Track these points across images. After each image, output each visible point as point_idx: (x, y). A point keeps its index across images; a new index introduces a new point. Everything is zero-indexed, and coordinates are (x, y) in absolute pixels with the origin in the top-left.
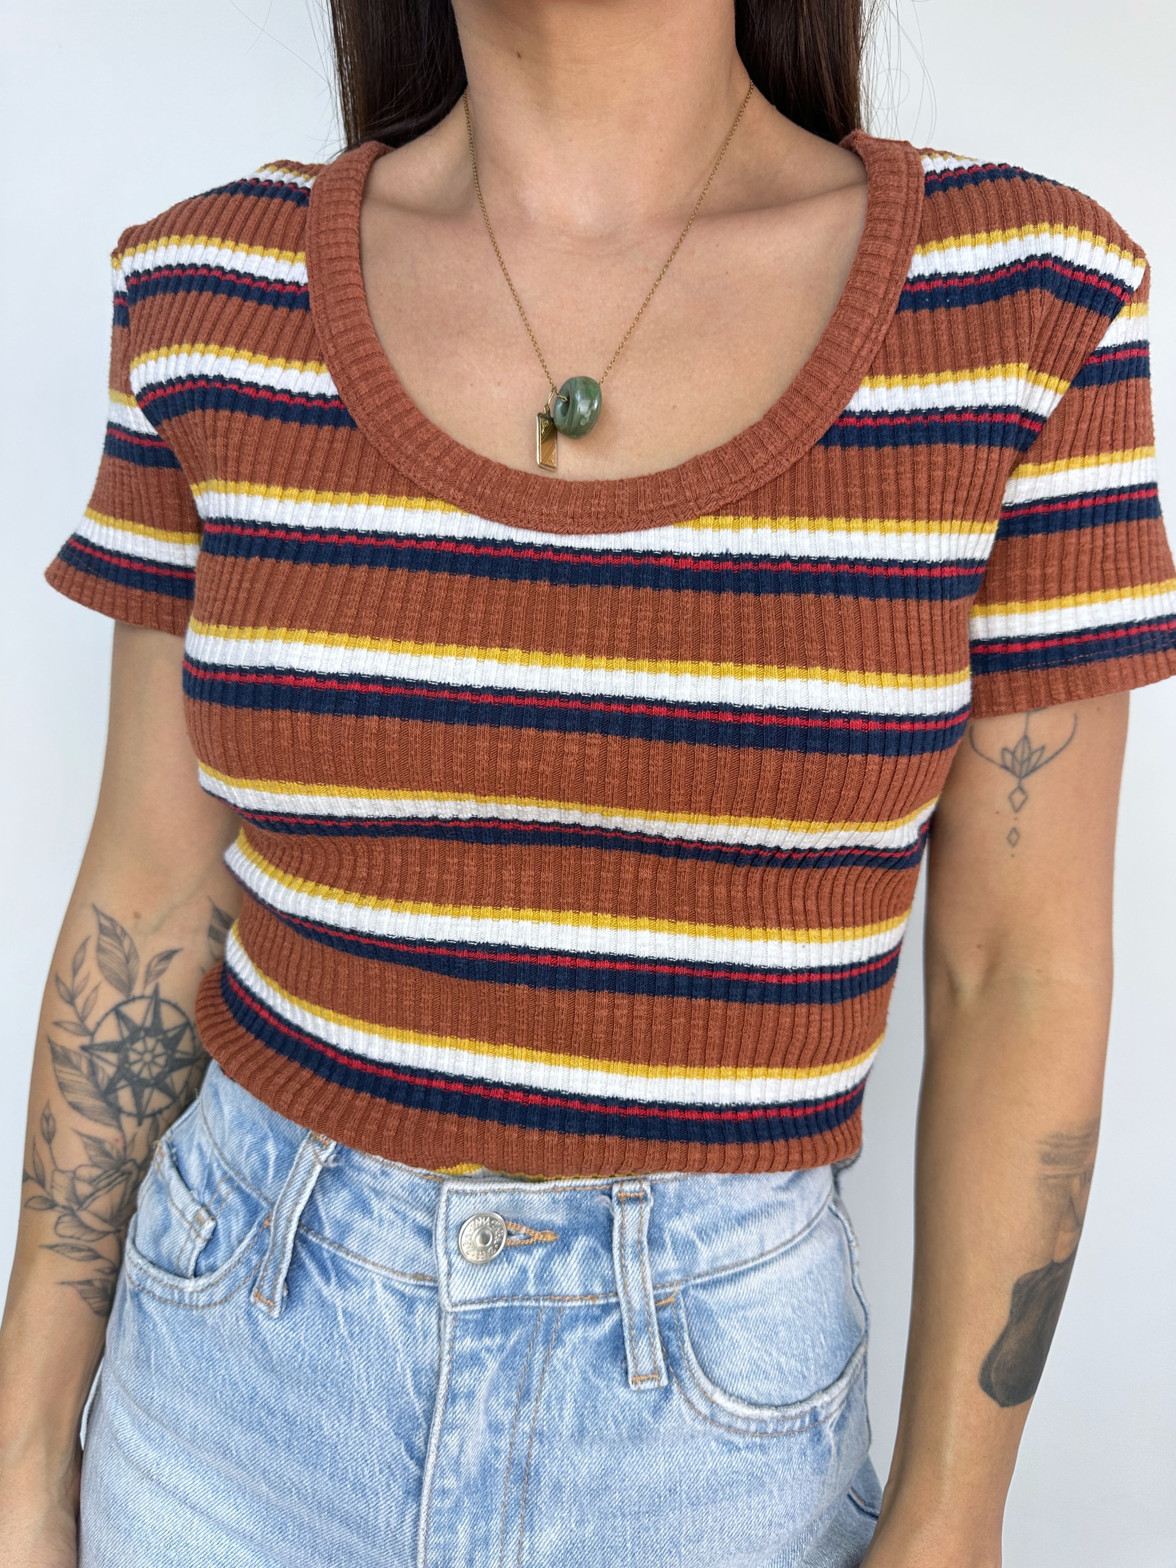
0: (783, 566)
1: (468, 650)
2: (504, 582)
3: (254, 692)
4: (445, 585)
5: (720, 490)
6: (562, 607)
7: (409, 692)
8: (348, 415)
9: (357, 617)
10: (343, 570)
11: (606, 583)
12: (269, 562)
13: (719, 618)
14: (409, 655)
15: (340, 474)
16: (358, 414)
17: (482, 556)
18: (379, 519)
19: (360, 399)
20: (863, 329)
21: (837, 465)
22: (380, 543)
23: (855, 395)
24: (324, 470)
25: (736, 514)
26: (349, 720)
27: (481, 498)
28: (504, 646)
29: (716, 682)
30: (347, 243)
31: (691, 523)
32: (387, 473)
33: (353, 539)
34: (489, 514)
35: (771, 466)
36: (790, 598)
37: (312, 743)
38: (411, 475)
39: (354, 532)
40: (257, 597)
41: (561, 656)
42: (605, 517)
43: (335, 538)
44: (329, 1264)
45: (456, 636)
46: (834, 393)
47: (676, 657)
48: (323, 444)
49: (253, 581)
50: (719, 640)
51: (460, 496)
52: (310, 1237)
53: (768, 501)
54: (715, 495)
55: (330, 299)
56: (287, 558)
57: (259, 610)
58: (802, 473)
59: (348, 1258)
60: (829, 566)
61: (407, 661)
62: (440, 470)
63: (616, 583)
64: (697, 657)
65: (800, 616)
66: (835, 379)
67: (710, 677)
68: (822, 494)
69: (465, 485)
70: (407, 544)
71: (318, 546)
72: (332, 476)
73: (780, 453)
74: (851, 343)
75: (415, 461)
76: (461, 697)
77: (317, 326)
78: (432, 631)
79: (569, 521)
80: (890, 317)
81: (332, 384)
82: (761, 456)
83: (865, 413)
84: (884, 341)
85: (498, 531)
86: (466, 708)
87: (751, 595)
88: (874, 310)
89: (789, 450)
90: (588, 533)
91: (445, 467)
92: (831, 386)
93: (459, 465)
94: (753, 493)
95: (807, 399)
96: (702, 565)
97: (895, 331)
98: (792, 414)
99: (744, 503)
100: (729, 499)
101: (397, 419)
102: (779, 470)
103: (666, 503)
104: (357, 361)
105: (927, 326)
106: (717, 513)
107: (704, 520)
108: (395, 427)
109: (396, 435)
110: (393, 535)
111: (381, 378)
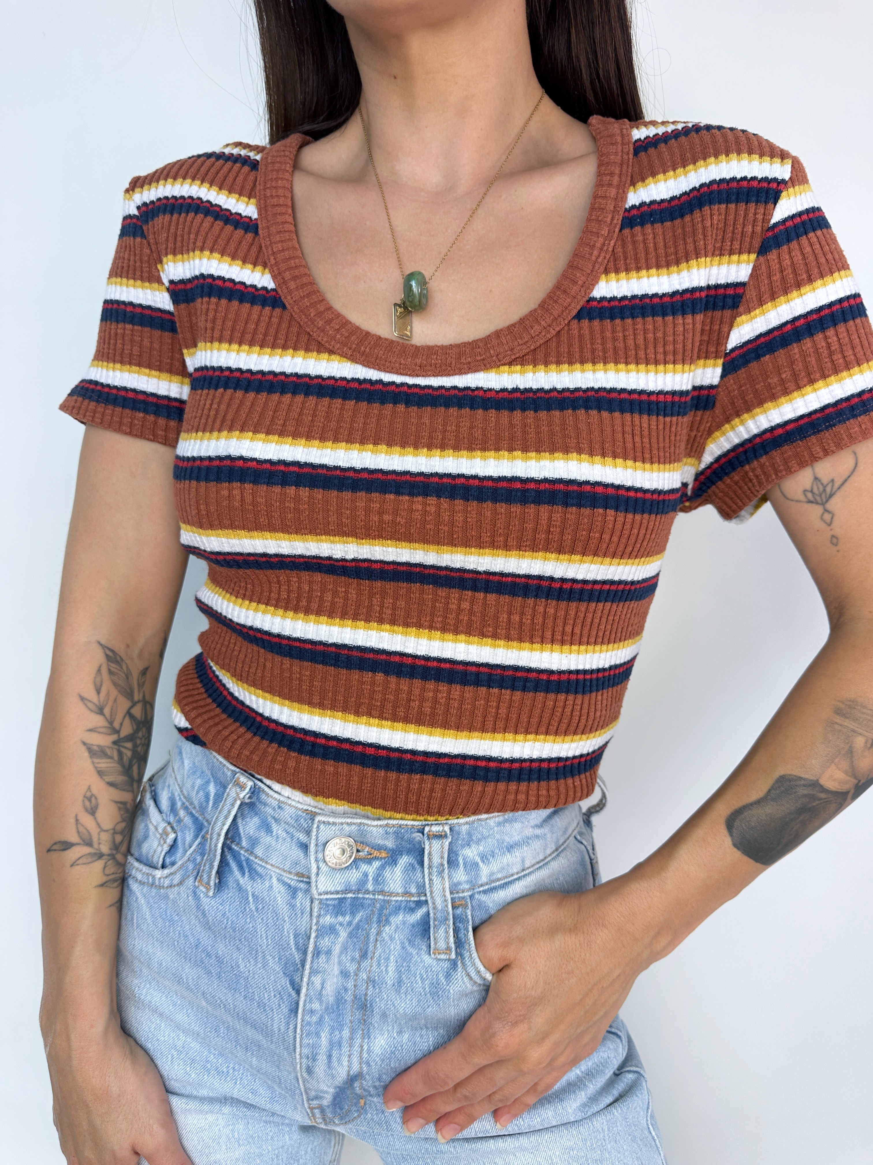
1: (353, 446)
2: (376, 405)
4: (339, 407)
5: (512, 350)
6: (413, 420)
7: (314, 471)
8: (281, 301)
9: (284, 425)
10: (275, 397)
11: (441, 406)
13: (511, 425)
15: (276, 338)
16: (288, 301)
17: (363, 390)
18: (299, 365)
19: (290, 292)
20: (598, 245)
21: (585, 332)
22: (299, 381)
23: (596, 287)
24: (266, 335)
25: (522, 365)
26: (277, 489)
27: (363, 354)
29: (510, 464)
30: (285, 196)
31: (494, 370)
32: (304, 338)
33: (283, 377)
34: (367, 364)
37: (254, 503)
38: (320, 339)
39: (283, 374)
40: (221, 413)
41: (411, 450)
42: (440, 367)
43: (271, 377)
44: (244, 864)
45: (346, 437)
46: (582, 287)
48: (265, 318)
49: (219, 404)
50: (511, 438)
51: (350, 353)
52: (233, 846)
53: (543, 355)
54: (509, 352)
55: (273, 229)
56: (241, 389)
57: (223, 421)
58: (564, 337)
59: (256, 860)
60: (581, 393)
61: (314, 452)
62: (338, 336)
64: (497, 449)
65: (563, 423)
66: (583, 278)
67: (506, 461)
68: (577, 350)
69: (354, 346)
70: (316, 381)
71: (260, 382)
72: (270, 339)
73: (549, 326)
74: (591, 255)
75: (323, 331)
76: (348, 474)
77: (263, 244)
78: (330, 435)
79: (418, 368)
80: (616, 235)
81: (272, 282)
82: (537, 327)
83: (603, 298)
84: (613, 251)
85: (373, 374)
87: (532, 412)
88: (605, 232)
89: (554, 324)
90: (430, 376)
91: (342, 335)
92: (580, 282)
93: (351, 334)
94: (532, 351)
95: (565, 292)
96: (501, 395)
97: (619, 243)
98: (556, 302)
99: (527, 357)
100: (518, 355)
101: (313, 305)
102: (549, 336)
103: (478, 358)
104: (290, 269)
105: (640, 238)
106: (510, 364)
107: (502, 368)
108: (312, 310)
109: (312, 315)
110: (308, 376)
111: (305, 280)
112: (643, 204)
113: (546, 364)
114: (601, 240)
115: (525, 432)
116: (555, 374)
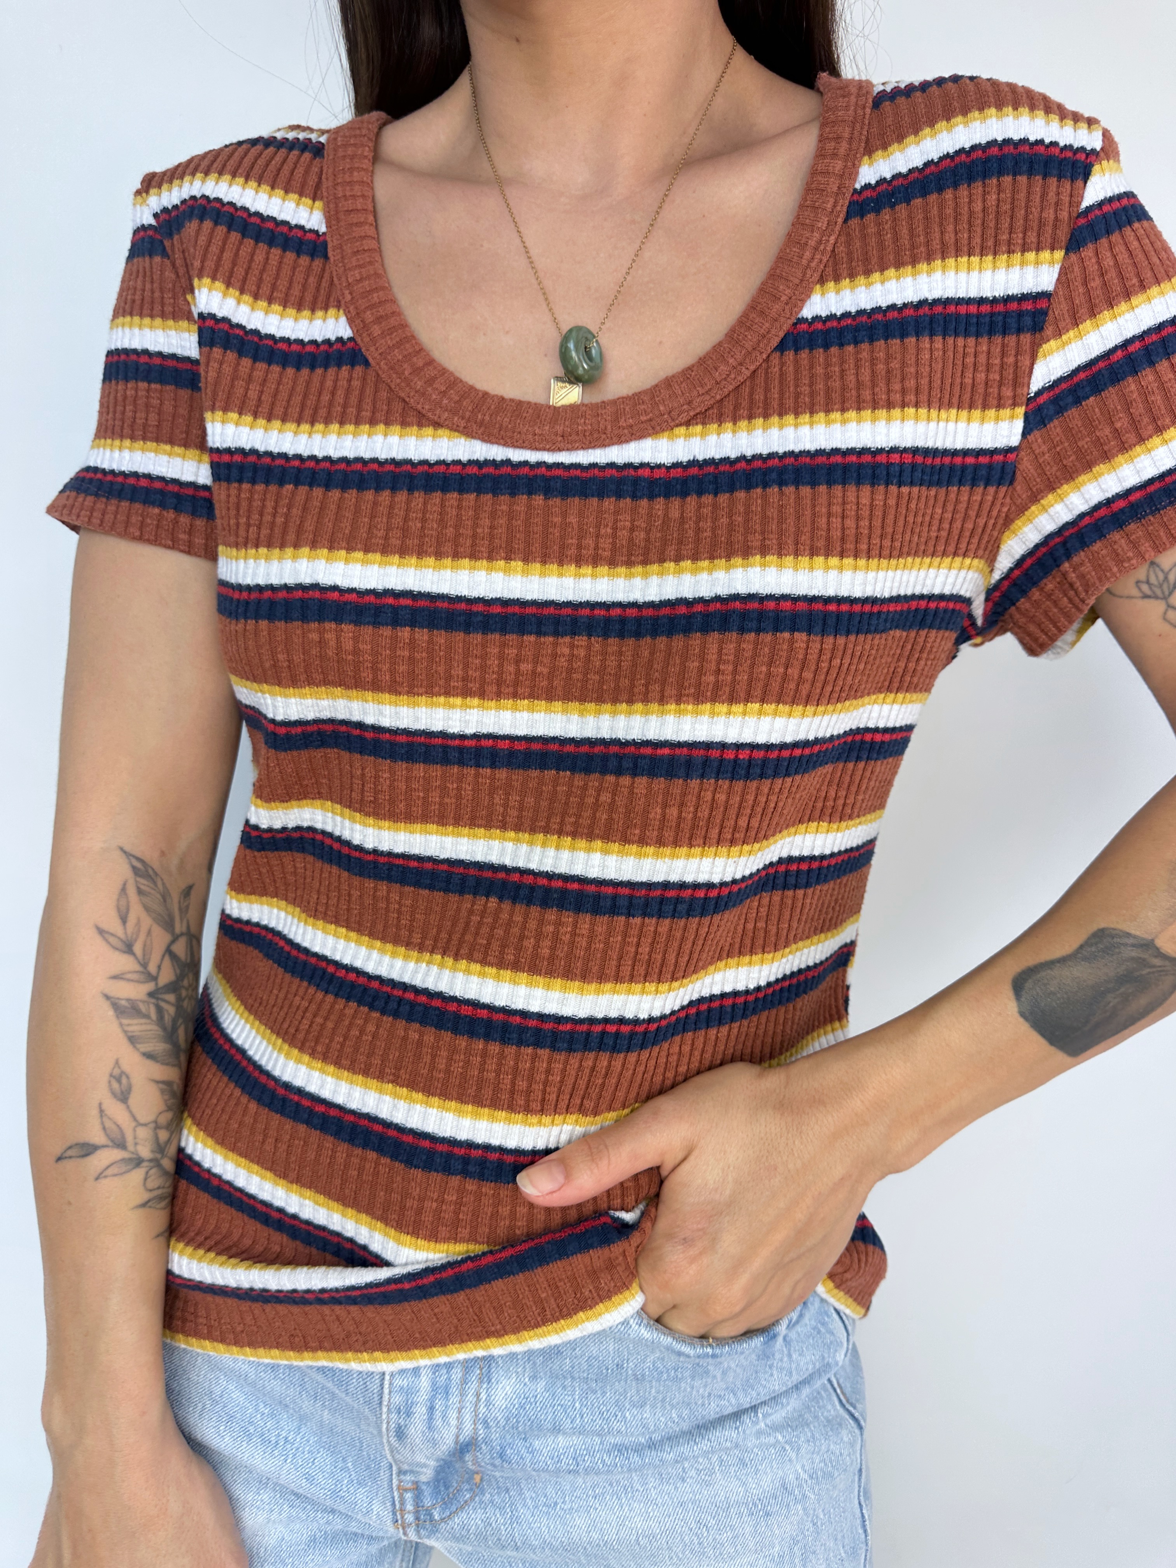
3: (302, 607)
4: (455, 504)
5: (690, 403)
6: (556, 520)
8: (362, 355)
9: (386, 538)
10: (369, 495)
11: (593, 496)
15: (359, 409)
16: (371, 355)
17: (485, 476)
18: (395, 448)
19: (374, 340)
20: (812, 243)
21: (790, 369)
23: (808, 303)
24: (345, 406)
25: (704, 424)
26: (386, 631)
27: (481, 424)
30: (363, 196)
31: (666, 434)
32: (398, 406)
33: (375, 466)
34: (488, 438)
35: (733, 376)
37: (356, 652)
38: (419, 407)
39: (375, 461)
41: (554, 566)
42: (591, 434)
43: (359, 466)
45: (468, 551)
46: (787, 304)
48: (342, 383)
51: (463, 424)
53: (732, 408)
54: (685, 407)
55: (348, 249)
58: (760, 379)
61: (430, 576)
62: (445, 401)
63: (601, 495)
66: (788, 291)
68: (776, 396)
69: (468, 414)
70: (421, 469)
71: (345, 474)
72: (352, 411)
73: (741, 364)
74: (802, 257)
75: (423, 394)
76: (475, 608)
77: (334, 273)
78: (448, 547)
79: (560, 439)
80: (838, 228)
81: (348, 328)
82: (723, 368)
83: (817, 318)
84: (833, 251)
85: (497, 452)
88: (823, 224)
89: (747, 361)
90: (577, 449)
91: (450, 399)
92: (785, 298)
93: (463, 397)
94: (718, 402)
95: (762, 313)
96: (672, 473)
97: (843, 238)
98: (749, 329)
99: (711, 412)
100: (698, 410)
101: (407, 357)
102: (741, 378)
103: (644, 418)
104: (371, 306)
105: (872, 230)
106: (688, 424)
107: (677, 431)
108: (405, 366)
109: (406, 373)
110: (409, 462)
111: (393, 321)
112: (882, 181)
114: (816, 235)
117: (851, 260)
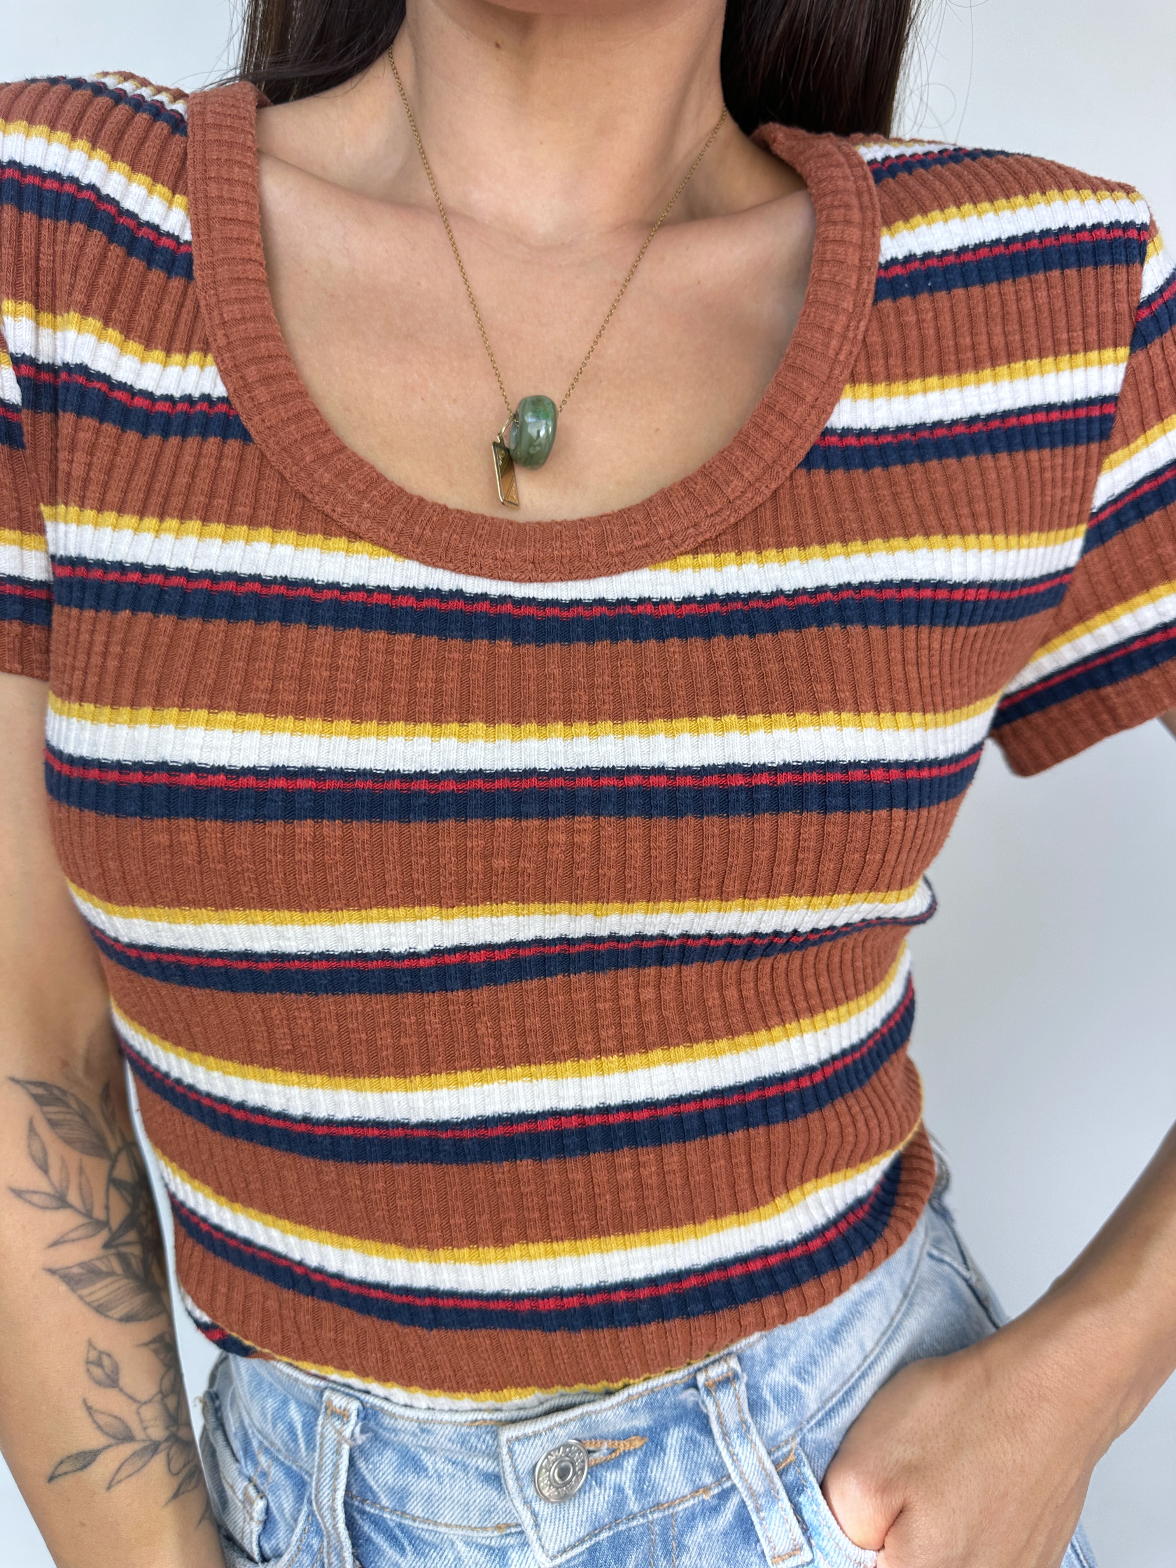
0: (776, 602)
1: (419, 728)
4: (382, 647)
5: (696, 525)
6: (530, 671)
7: (348, 785)
8: (241, 425)
12: (144, 617)
13: (713, 666)
14: (345, 738)
15: (232, 503)
16: (253, 426)
17: (428, 609)
18: (288, 563)
19: (259, 408)
20: (838, 328)
21: (822, 490)
22: (292, 593)
23: (836, 409)
24: (211, 496)
25: (716, 552)
26: (276, 828)
27: (419, 541)
28: (463, 720)
29: (719, 739)
30: (247, 203)
31: (668, 563)
32: (292, 504)
33: (256, 587)
34: (430, 559)
36: (790, 635)
38: (327, 509)
39: (256, 578)
40: (132, 666)
41: (533, 726)
43: (231, 586)
46: (813, 407)
47: (669, 715)
48: (208, 461)
49: (124, 643)
50: (716, 692)
51: (393, 538)
54: (690, 530)
55: (224, 272)
56: (168, 611)
57: (138, 683)
59: (416, 1524)
60: (829, 594)
62: (366, 505)
65: (805, 655)
66: (813, 391)
69: (397, 526)
70: (328, 594)
71: (210, 595)
72: (220, 504)
73: (759, 480)
74: (827, 346)
75: (333, 492)
76: (416, 786)
77: (201, 301)
79: (530, 566)
80: (867, 310)
81: (219, 382)
82: (737, 483)
83: (848, 431)
84: (864, 340)
85: (443, 580)
86: (423, 800)
87: (746, 637)
88: (848, 304)
89: (767, 476)
90: (554, 580)
91: (373, 503)
92: (809, 399)
93: (391, 501)
94: (731, 526)
95: (782, 415)
96: (686, 610)
97: (875, 325)
98: (767, 435)
99: (724, 538)
100: (708, 536)
101: (310, 438)
102: (759, 499)
103: (638, 543)
104: (256, 360)
105: (909, 317)
106: (695, 551)
107: (682, 560)
108: (306, 449)
109: (307, 459)
110: (310, 583)
111: (287, 386)
113: (759, 548)
114: (843, 318)
115: (738, 678)
116: (776, 565)
117: (887, 356)
